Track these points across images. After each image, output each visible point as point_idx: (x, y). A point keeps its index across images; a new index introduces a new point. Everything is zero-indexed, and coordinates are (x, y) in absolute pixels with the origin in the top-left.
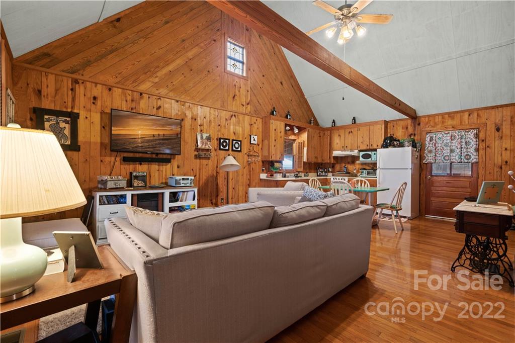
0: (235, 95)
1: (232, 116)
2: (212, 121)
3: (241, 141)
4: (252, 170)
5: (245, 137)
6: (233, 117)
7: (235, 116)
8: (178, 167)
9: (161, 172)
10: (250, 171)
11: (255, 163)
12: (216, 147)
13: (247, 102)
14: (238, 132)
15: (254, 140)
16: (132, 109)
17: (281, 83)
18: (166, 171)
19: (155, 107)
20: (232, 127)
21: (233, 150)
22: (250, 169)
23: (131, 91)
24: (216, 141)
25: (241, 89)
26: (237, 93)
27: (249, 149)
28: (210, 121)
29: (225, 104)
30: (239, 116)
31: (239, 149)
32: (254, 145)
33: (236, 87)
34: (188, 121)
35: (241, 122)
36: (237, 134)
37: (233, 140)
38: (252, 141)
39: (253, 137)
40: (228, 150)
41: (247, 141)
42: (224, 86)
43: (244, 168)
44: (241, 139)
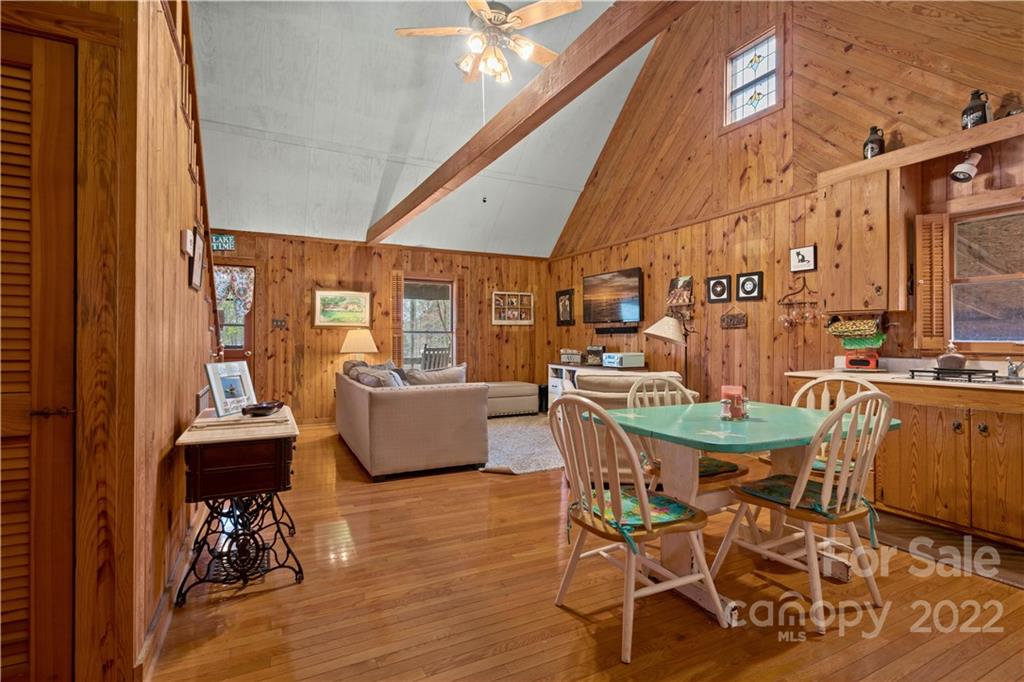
0: (745, 170)
1: (737, 222)
2: (696, 248)
3: (760, 275)
5: (777, 257)
6: (742, 222)
7: (745, 219)
8: (647, 339)
10: (796, 349)
11: (813, 324)
12: (703, 299)
13: (783, 166)
14: (756, 253)
15: (803, 260)
16: (604, 270)
18: (634, 346)
19: (623, 258)
20: (738, 247)
21: (739, 299)
22: (796, 342)
23: (604, 248)
24: (703, 285)
25: (763, 144)
26: (752, 160)
27: (791, 288)
28: (692, 250)
29: (722, 203)
30: (758, 214)
31: (755, 294)
32: (807, 275)
33: (749, 148)
34: (659, 263)
35: (763, 225)
36: (753, 257)
37: (739, 276)
38: (795, 265)
39: (798, 254)
40: (729, 299)
41: (783, 268)
42: (719, 167)
43: (775, 339)
44: (763, 268)
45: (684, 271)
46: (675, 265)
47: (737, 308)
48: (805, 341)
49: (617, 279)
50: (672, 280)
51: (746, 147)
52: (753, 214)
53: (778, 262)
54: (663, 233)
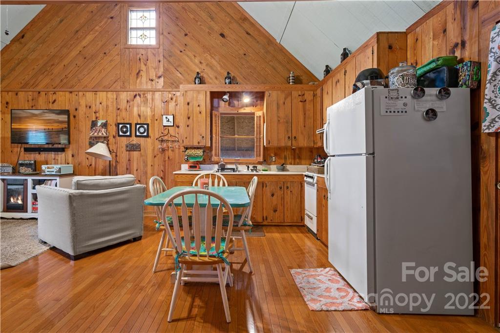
0: (139, 71)
1: (135, 96)
2: (110, 105)
3: (148, 125)
4: (167, 159)
5: (156, 118)
6: (138, 97)
7: (140, 95)
8: (73, 156)
9: (57, 161)
10: (165, 161)
11: (172, 151)
12: (114, 134)
13: (159, 75)
14: (145, 113)
15: (168, 121)
16: (32, 107)
17: (222, 35)
18: (61, 160)
19: (51, 101)
20: (135, 109)
21: (136, 136)
22: (165, 158)
23: (32, 91)
24: (114, 127)
25: (149, 62)
26: (143, 68)
27: (162, 133)
28: (107, 106)
29: (126, 84)
30: (146, 95)
31: (145, 134)
32: (169, 128)
33: (142, 60)
34: (82, 110)
35: (148, 101)
36: (144, 116)
37: (136, 124)
38: (165, 123)
39: (166, 118)
40: (130, 136)
41: (159, 123)
42: (124, 64)
43: (155, 157)
44: (149, 122)
45: (101, 117)
46: (95, 113)
47: (134, 140)
48: (169, 158)
49: (47, 115)
50: (93, 121)
51: (140, 59)
52: (144, 94)
53: (156, 120)
54: (86, 91)
